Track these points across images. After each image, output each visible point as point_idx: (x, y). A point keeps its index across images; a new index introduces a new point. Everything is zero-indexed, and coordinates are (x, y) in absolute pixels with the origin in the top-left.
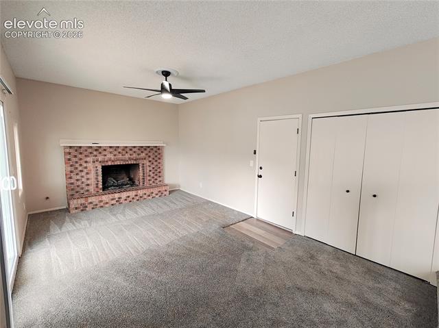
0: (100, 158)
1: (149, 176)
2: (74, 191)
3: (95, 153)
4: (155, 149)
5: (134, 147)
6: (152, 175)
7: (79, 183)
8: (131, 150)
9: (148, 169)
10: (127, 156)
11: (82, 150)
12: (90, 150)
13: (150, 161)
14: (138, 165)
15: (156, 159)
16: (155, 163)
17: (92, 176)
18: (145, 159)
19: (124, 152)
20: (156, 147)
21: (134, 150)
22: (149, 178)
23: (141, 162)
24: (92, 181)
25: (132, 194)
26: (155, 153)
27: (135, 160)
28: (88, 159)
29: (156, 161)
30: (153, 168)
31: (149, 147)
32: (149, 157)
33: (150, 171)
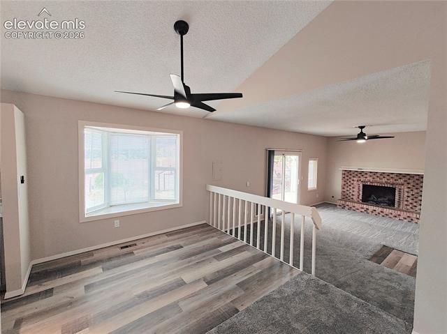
0: (362, 179)
1: (407, 201)
2: (345, 197)
3: (359, 175)
4: (417, 177)
5: (392, 174)
6: (411, 201)
7: (348, 192)
8: (388, 175)
9: (406, 194)
10: (384, 180)
11: (351, 173)
12: (356, 173)
13: (409, 188)
14: (395, 189)
15: (417, 186)
16: (416, 191)
17: (356, 190)
18: (403, 185)
19: (382, 177)
20: (418, 175)
21: (391, 176)
22: (406, 203)
23: (397, 188)
24: (356, 193)
25: (387, 211)
26: (416, 181)
27: (392, 184)
28: (354, 179)
29: (417, 189)
30: (412, 195)
31: (409, 175)
32: (408, 183)
33: (408, 197)
